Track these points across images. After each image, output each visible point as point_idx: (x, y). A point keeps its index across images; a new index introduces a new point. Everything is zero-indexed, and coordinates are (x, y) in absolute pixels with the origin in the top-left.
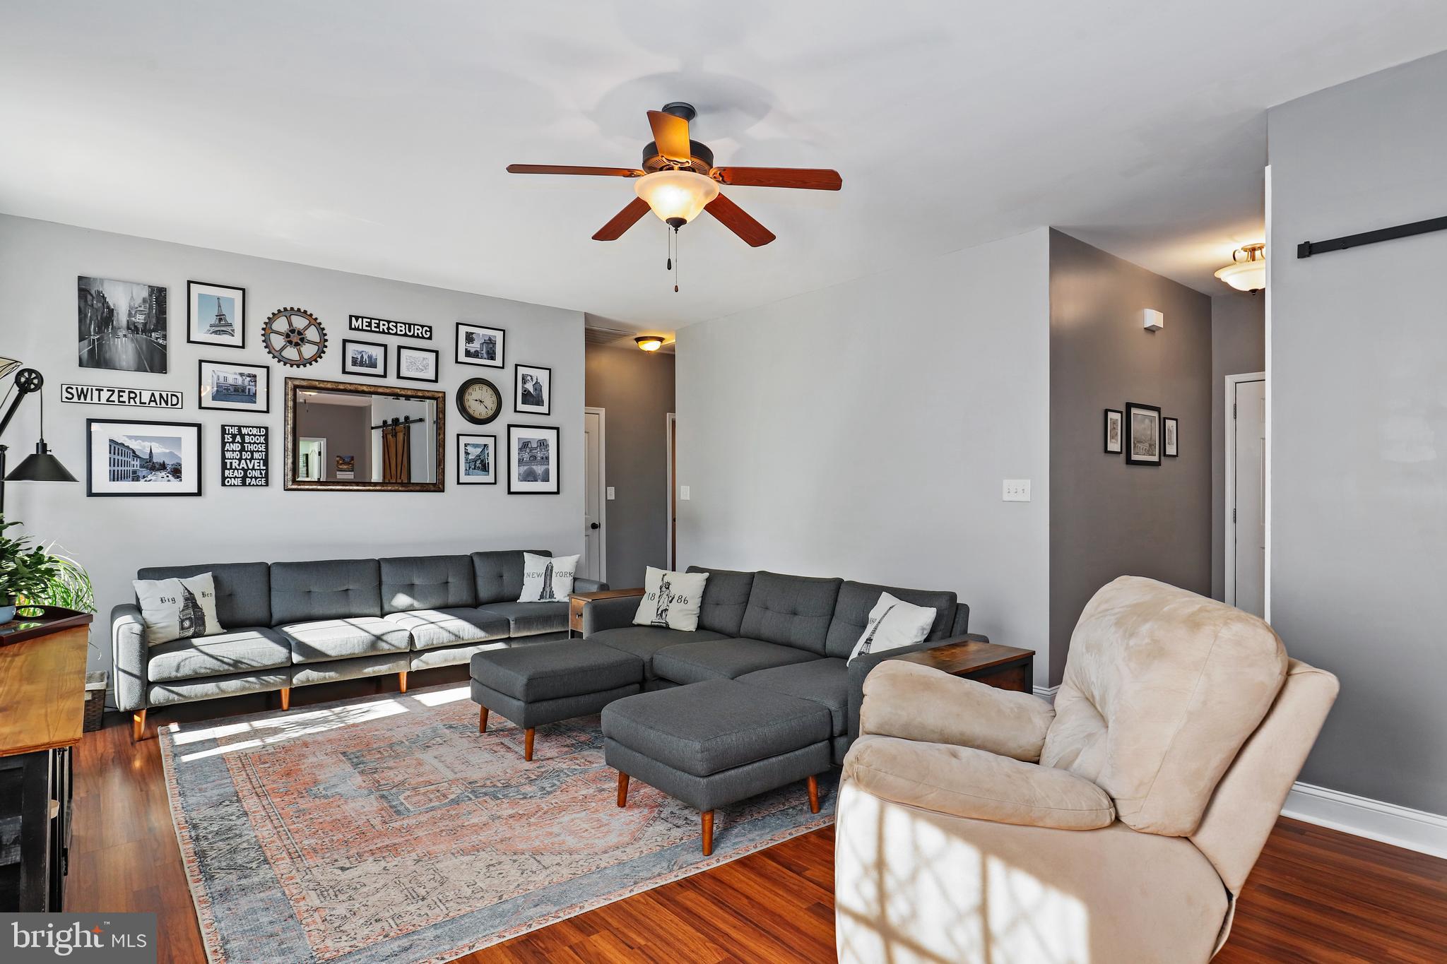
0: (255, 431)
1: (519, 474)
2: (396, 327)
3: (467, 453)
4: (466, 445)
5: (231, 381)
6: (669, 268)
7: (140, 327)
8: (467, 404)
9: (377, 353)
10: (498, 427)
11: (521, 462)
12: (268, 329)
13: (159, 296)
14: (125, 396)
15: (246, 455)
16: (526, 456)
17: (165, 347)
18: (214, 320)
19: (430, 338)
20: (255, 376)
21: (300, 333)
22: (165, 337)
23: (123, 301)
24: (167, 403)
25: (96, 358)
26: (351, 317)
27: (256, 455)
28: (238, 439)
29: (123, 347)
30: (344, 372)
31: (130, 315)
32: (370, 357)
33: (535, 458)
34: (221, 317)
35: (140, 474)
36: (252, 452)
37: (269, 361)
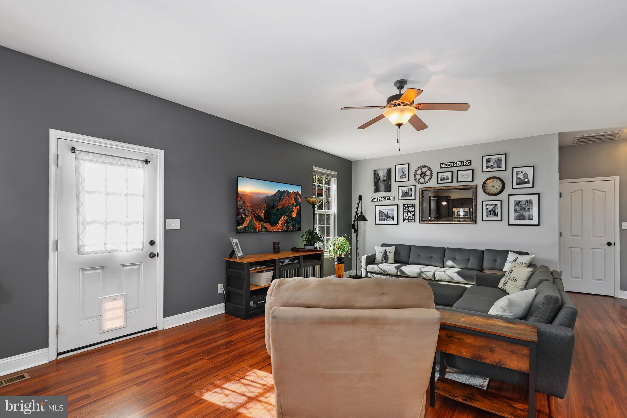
0: (411, 205)
1: (515, 217)
2: (457, 164)
3: (487, 208)
4: (486, 205)
5: (405, 191)
6: (398, 143)
7: (385, 180)
8: (486, 188)
9: (449, 174)
10: (503, 196)
11: (515, 211)
12: (415, 174)
13: (389, 171)
14: (382, 198)
15: (409, 213)
16: (518, 208)
17: (390, 184)
18: (401, 175)
19: (471, 165)
20: (412, 189)
21: (424, 173)
22: (390, 182)
23: (382, 174)
24: (391, 199)
25: (377, 190)
26: (440, 164)
27: (412, 213)
28: (407, 208)
29: (382, 186)
30: (438, 183)
31: (383, 178)
32: (447, 177)
33: (524, 209)
34: (403, 173)
35: (385, 219)
36: (410, 212)
37: (416, 183)
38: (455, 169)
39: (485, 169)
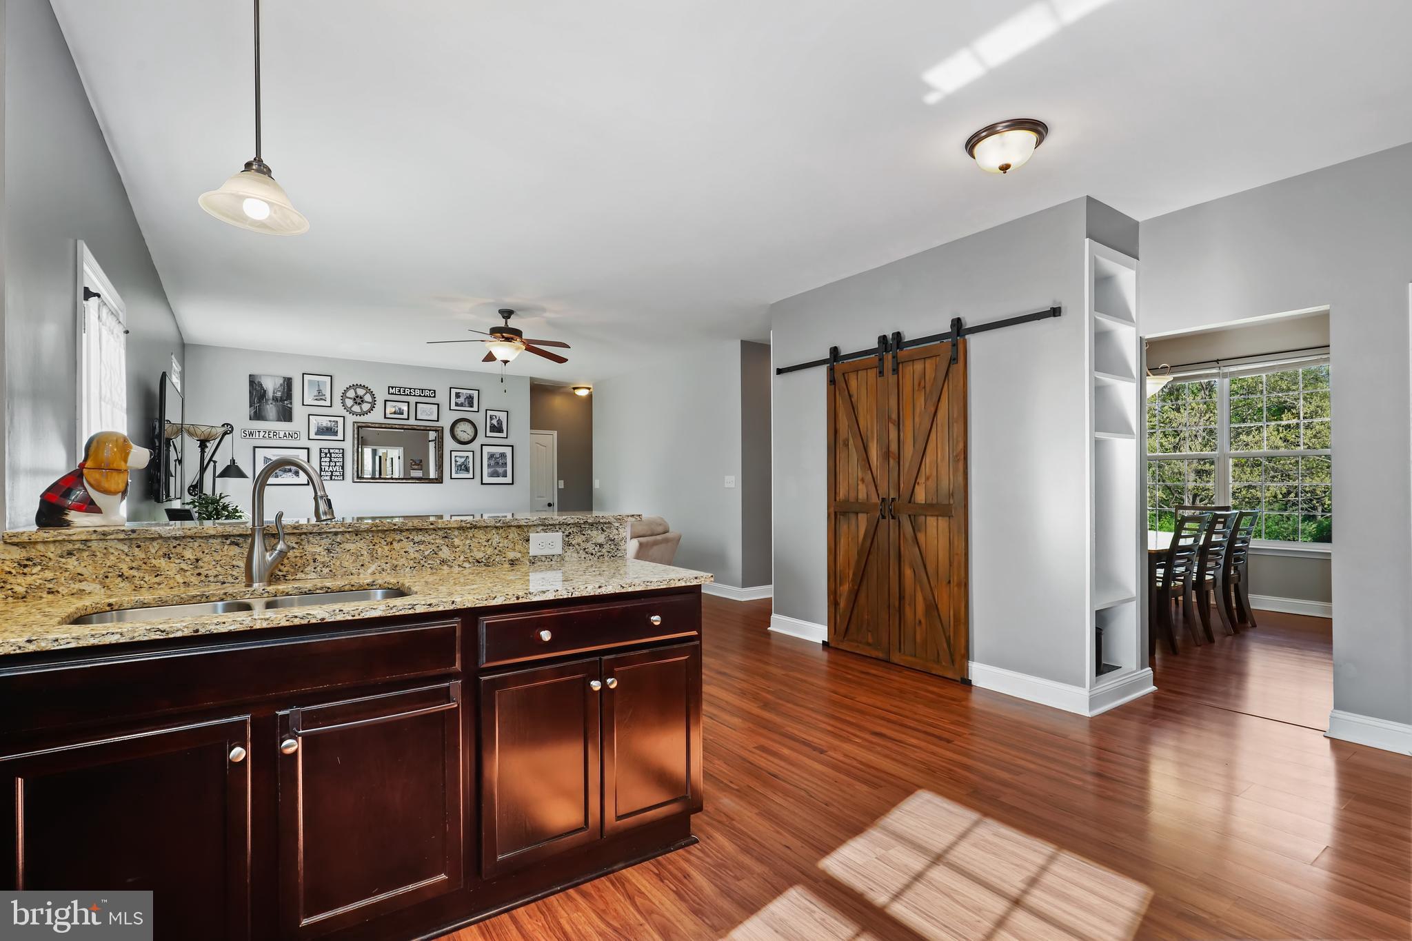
0: (337, 451)
1: (488, 473)
2: (415, 391)
3: (456, 461)
4: (456, 457)
5: (324, 425)
6: (502, 382)
7: (279, 399)
8: (456, 433)
9: (405, 408)
10: (475, 445)
11: (489, 466)
12: (344, 396)
13: (288, 382)
14: (272, 434)
15: (332, 464)
16: (492, 462)
17: (291, 408)
18: (316, 393)
19: (434, 397)
20: (337, 422)
21: (361, 398)
22: (291, 403)
23: (271, 386)
24: (292, 437)
25: (258, 415)
26: (389, 387)
27: (337, 464)
28: (328, 455)
29: (271, 409)
30: (385, 418)
31: (274, 393)
32: (400, 409)
33: (498, 463)
34: (319, 391)
35: (279, 474)
36: (335, 462)
37: (345, 413)
38: (412, 400)
39: (453, 407)
